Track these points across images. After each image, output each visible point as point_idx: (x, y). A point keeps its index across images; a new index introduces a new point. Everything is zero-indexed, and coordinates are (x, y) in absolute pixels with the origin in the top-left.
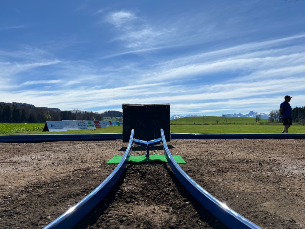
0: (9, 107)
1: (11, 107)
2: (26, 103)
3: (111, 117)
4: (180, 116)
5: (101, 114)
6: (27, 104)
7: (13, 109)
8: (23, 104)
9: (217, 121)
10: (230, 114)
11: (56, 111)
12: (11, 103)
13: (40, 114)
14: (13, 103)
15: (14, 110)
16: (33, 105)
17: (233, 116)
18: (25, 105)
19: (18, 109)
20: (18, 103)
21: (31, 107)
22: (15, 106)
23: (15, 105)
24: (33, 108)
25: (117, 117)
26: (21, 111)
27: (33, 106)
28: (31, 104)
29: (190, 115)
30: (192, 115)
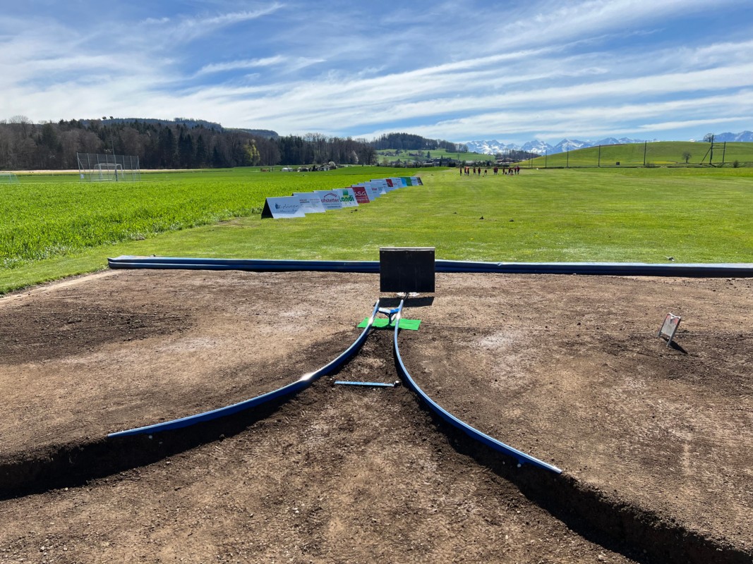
0: (170, 131)
1: (173, 130)
2: (203, 119)
3: (395, 151)
4: (580, 143)
5: (372, 143)
6: (205, 122)
7: (179, 135)
8: (197, 121)
9: (687, 156)
10: (730, 134)
11: (269, 138)
12: (172, 120)
13: (235, 146)
14: (177, 120)
15: (181, 138)
16: (218, 123)
17: (740, 139)
18: (201, 125)
19: (189, 136)
20: (187, 121)
21: (214, 129)
22: (182, 129)
23: (181, 125)
24: (219, 132)
25: (410, 149)
26: (195, 141)
27: (219, 126)
28: (213, 122)
29: (608, 139)
30: (615, 140)
